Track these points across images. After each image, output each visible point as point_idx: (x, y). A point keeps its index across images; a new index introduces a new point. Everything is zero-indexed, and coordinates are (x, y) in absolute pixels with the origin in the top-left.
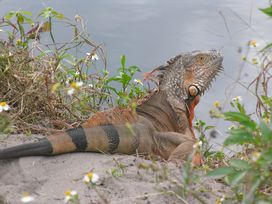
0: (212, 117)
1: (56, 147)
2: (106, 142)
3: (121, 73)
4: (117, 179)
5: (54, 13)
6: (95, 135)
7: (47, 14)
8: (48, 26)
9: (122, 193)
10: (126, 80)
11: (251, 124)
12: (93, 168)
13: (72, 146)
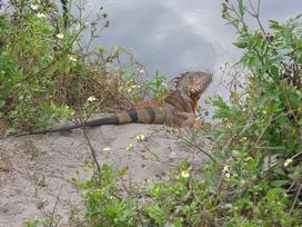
1: (121, 120)
2: (148, 117)
3: (156, 80)
4: (154, 137)
5: (120, 48)
6: (142, 113)
7: (116, 49)
8: (117, 55)
9: (157, 145)
10: (158, 84)
11: (228, 108)
12: (142, 131)
13: (129, 119)
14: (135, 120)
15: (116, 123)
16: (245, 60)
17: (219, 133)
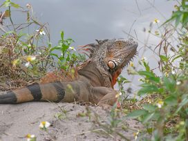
0: (129, 74)
1: (19, 98)
3: (61, 44)
4: (62, 121)
5: (12, 4)
7: (7, 4)
8: (8, 13)
9: (66, 131)
10: (65, 48)
11: (157, 79)
12: (44, 113)
14: (37, 98)
15: (13, 101)
16: (178, 17)
17: (147, 113)
